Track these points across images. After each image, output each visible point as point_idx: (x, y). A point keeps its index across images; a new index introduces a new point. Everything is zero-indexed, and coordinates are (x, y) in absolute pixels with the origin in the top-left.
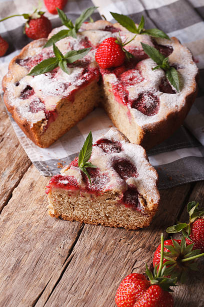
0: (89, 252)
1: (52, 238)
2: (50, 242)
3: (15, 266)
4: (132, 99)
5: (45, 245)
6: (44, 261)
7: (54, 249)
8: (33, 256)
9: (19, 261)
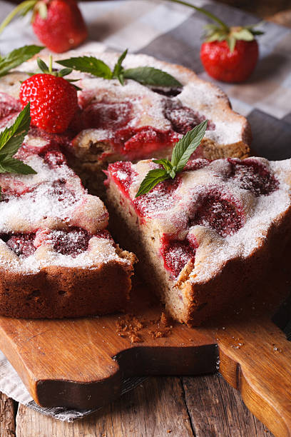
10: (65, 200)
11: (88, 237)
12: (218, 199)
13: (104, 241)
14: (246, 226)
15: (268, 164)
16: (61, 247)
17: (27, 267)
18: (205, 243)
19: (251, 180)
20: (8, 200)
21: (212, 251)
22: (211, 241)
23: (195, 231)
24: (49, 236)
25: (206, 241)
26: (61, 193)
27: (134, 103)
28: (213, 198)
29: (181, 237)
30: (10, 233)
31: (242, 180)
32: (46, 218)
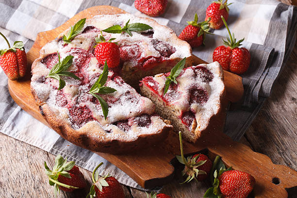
10: (134, 101)
11: (149, 117)
13: (156, 118)
14: (210, 99)
15: (207, 66)
16: (141, 124)
18: (198, 111)
19: (204, 76)
20: (111, 106)
21: (202, 114)
24: (135, 120)
26: (131, 98)
27: (139, 44)
28: (194, 89)
29: (188, 110)
31: (201, 77)
32: (131, 112)
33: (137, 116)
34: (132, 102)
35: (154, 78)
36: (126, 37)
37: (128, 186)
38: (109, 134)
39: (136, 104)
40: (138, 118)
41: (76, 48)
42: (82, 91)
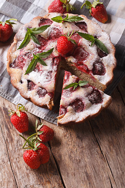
0: (110, 148)
1: (89, 152)
2: (90, 154)
3: (87, 176)
4: (91, 69)
5: (89, 157)
6: (96, 166)
7: (95, 157)
8: (90, 167)
9: (86, 173)
10: (48, 79)
11: (47, 93)
12: (81, 101)
13: (49, 96)
14: (84, 112)
15: (103, 94)
16: (39, 93)
17: (27, 95)
18: (69, 112)
19: (94, 98)
20: (35, 71)
21: (70, 116)
22: (71, 113)
23: (69, 108)
24: (38, 88)
25: (70, 112)
26: (48, 76)
27: (90, 54)
28: (80, 100)
29: (66, 107)
30: (31, 81)
31: (92, 97)
32: (39, 83)
33: (41, 87)
34: (47, 78)
35: (70, 76)
36: (88, 45)
37: (39, 117)
38: (20, 83)
39: (47, 81)
40: (40, 88)
41: (60, 28)
42: (35, 51)
